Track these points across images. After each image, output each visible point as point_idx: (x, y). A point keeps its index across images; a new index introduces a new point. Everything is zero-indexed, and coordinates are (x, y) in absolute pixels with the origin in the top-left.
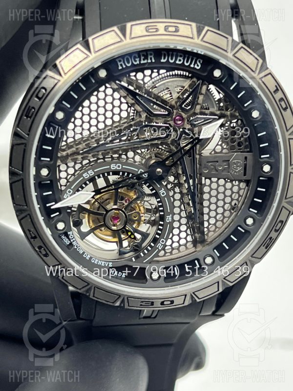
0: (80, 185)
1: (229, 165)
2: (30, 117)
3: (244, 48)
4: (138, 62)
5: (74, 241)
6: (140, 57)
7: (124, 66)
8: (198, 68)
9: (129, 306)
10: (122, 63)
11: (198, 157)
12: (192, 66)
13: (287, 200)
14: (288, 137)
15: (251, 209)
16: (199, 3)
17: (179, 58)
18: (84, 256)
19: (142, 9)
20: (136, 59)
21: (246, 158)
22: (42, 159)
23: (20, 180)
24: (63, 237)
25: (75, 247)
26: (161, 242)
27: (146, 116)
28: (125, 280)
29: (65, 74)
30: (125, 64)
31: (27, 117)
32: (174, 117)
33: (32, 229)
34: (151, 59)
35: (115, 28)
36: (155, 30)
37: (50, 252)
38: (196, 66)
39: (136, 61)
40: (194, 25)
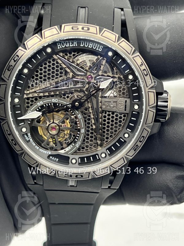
0: (35, 109)
1: (117, 104)
2: (10, 71)
3: (125, 41)
4: (68, 46)
5: (30, 139)
6: (69, 43)
7: (61, 47)
8: (100, 50)
9: (58, 176)
10: (60, 45)
11: (100, 98)
12: (97, 49)
13: (146, 125)
14: (147, 90)
15: (128, 129)
16: (104, 16)
17: (90, 45)
18: (36, 147)
19: (73, 18)
20: (67, 44)
21: (126, 101)
22: (16, 93)
23: (3, 103)
24: (25, 136)
25: (31, 142)
26: (78, 143)
27: (72, 75)
28: (58, 162)
29: (29, 49)
30: (61, 46)
31: (8, 70)
32: (87, 76)
33: (9, 130)
34: (75, 44)
35: (56, 27)
36: (77, 29)
37: (17, 143)
38: (99, 50)
39: (67, 45)
40: (98, 27)
